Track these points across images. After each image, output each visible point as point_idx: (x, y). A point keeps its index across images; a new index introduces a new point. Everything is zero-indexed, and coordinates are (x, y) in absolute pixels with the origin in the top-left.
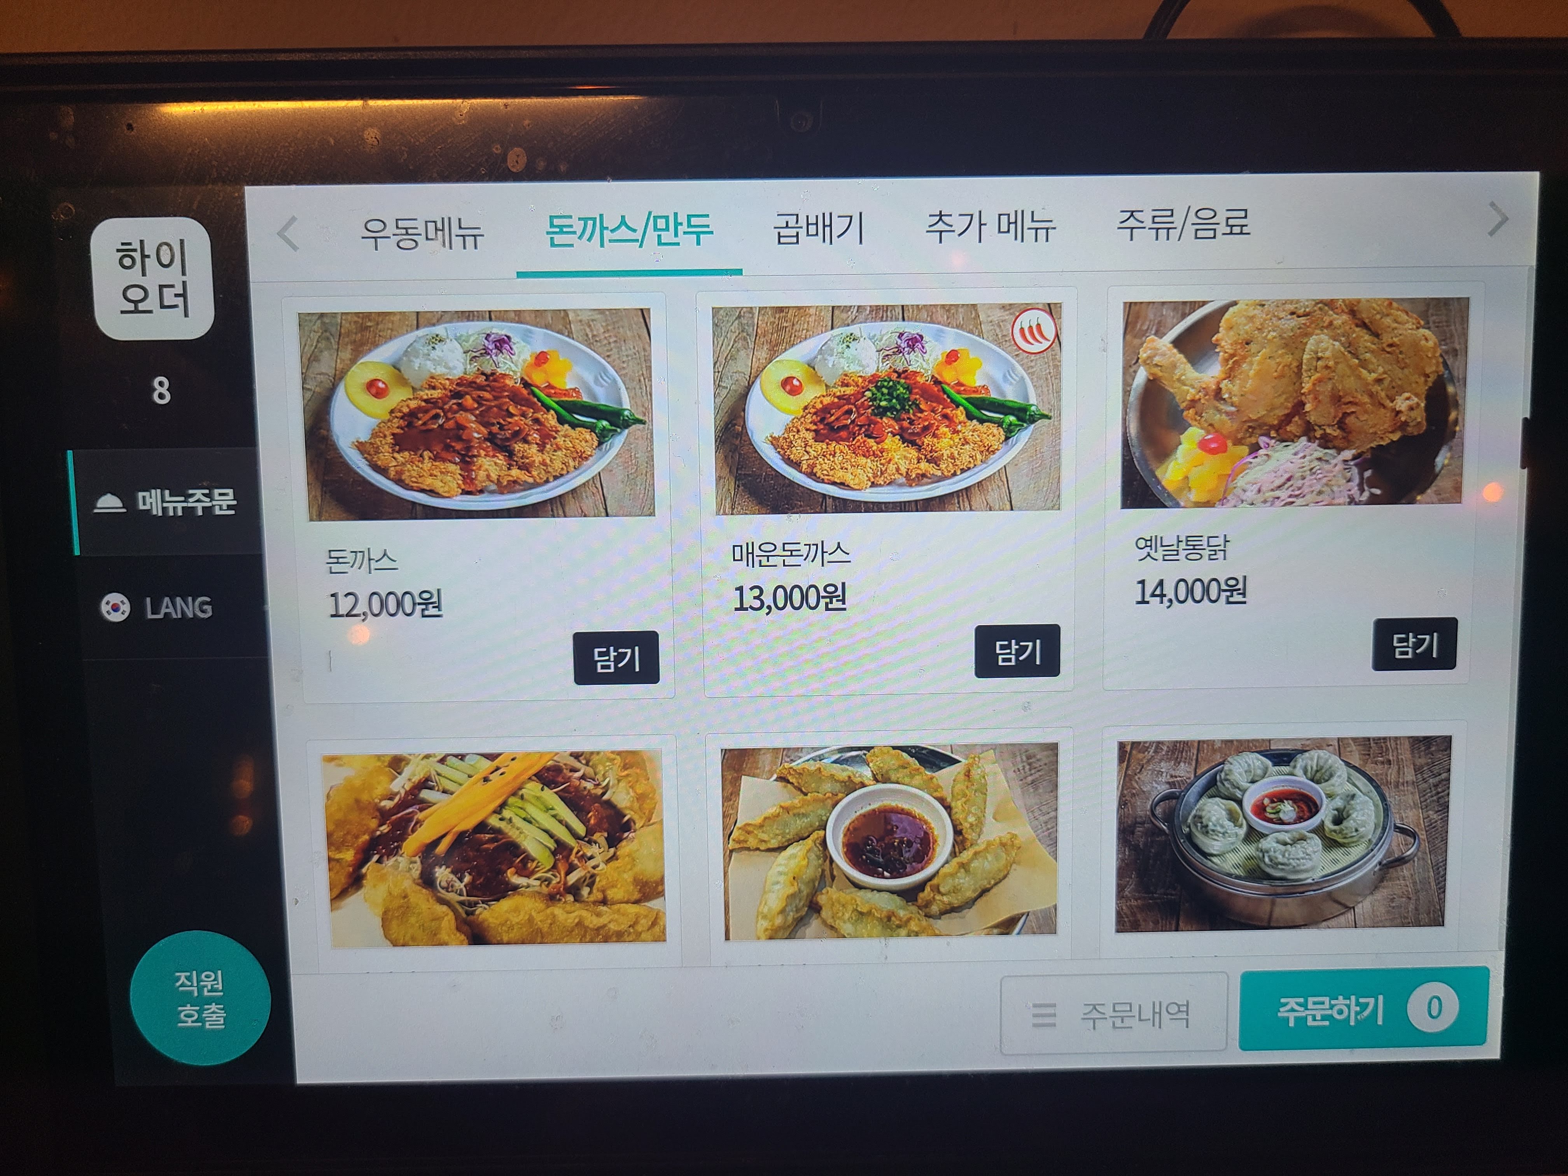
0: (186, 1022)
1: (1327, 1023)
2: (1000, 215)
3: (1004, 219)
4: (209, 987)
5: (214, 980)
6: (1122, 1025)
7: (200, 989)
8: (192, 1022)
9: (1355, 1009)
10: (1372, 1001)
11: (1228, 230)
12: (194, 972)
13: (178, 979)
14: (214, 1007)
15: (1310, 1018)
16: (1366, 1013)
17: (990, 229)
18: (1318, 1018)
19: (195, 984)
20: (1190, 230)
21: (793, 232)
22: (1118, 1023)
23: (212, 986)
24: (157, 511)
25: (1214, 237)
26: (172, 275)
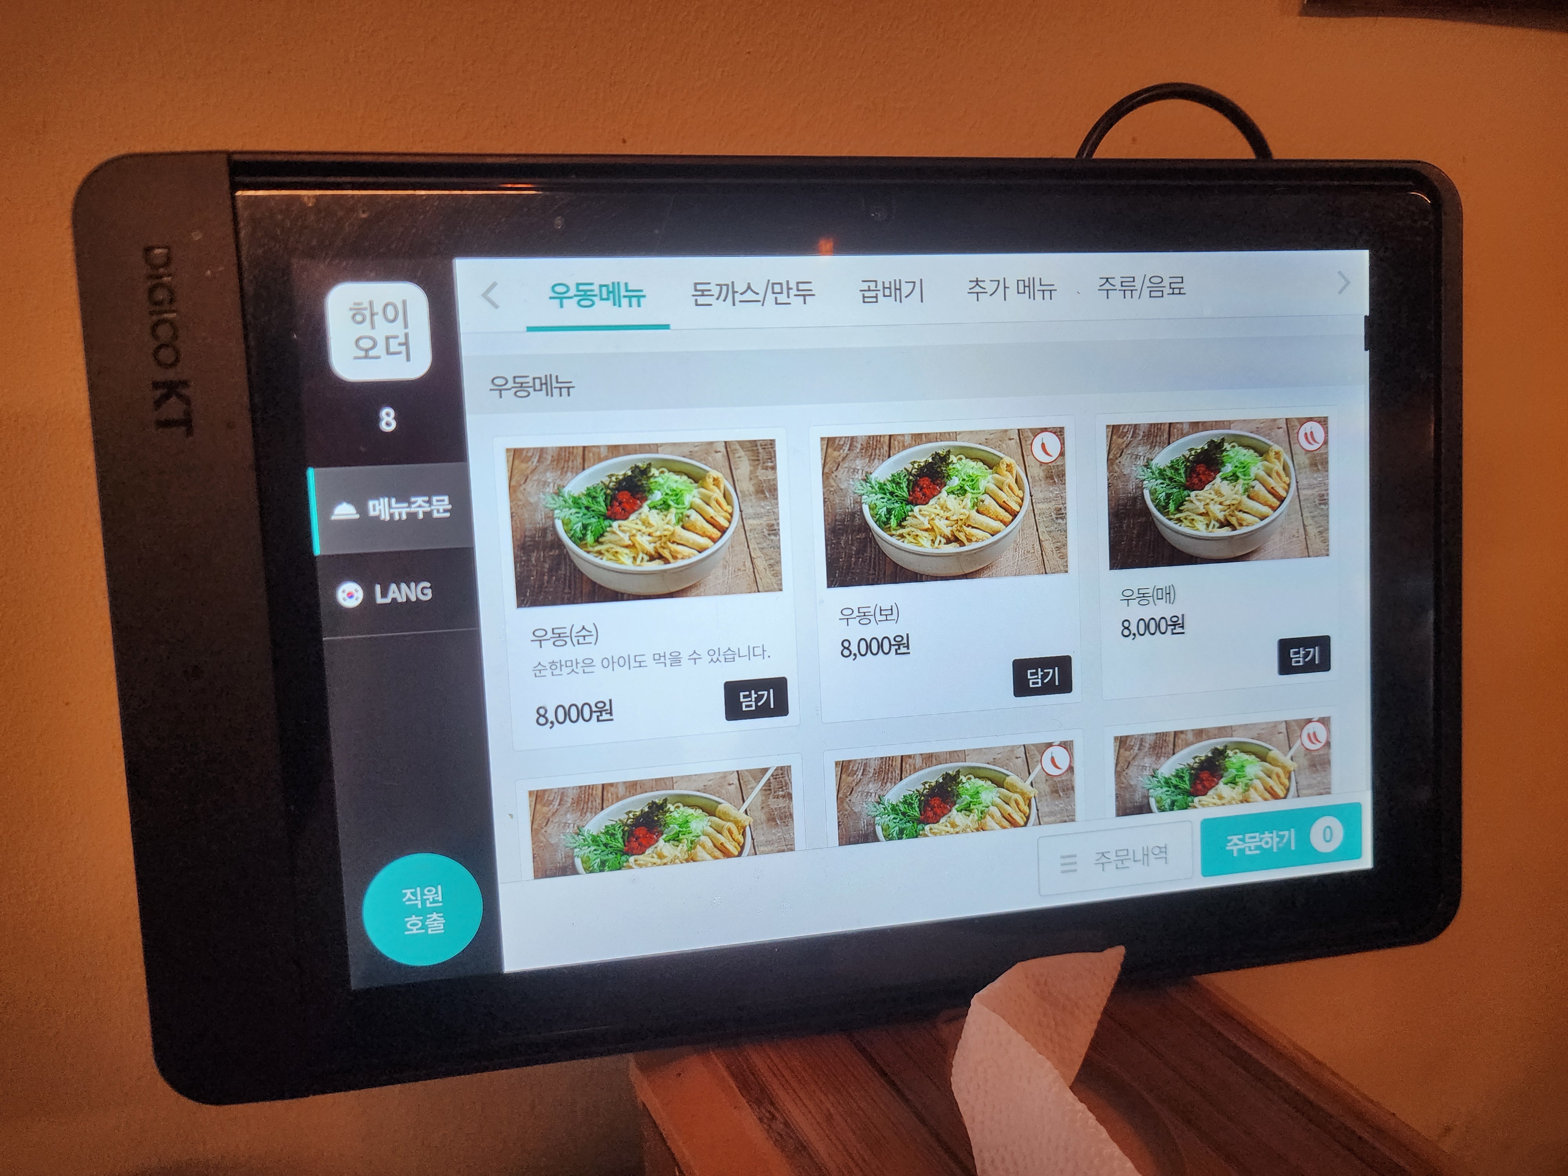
0: (412, 930)
1: (1258, 852)
2: (1018, 281)
3: (1021, 283)
4: (431, 900)
5: (435, 893)
6: (1122, 866)
7: (424, 902)
8: (417, 929)
9: (1276, 839)
10: (1286, 833)
11: (1171, 291)
12: (418, 889)
13: (405, 894)
14: (435, 916)
15: (1247, 849)
16: (1285, 841)
17: (1012, 292)
18: (1252, 848)
19: (419, 898)
20: (1146, 292)
21: (873, 294)
22: (1120, 865)
23: (433, 898)
24: (386, 517)
25: (1162, 296)
26: (397, 329)
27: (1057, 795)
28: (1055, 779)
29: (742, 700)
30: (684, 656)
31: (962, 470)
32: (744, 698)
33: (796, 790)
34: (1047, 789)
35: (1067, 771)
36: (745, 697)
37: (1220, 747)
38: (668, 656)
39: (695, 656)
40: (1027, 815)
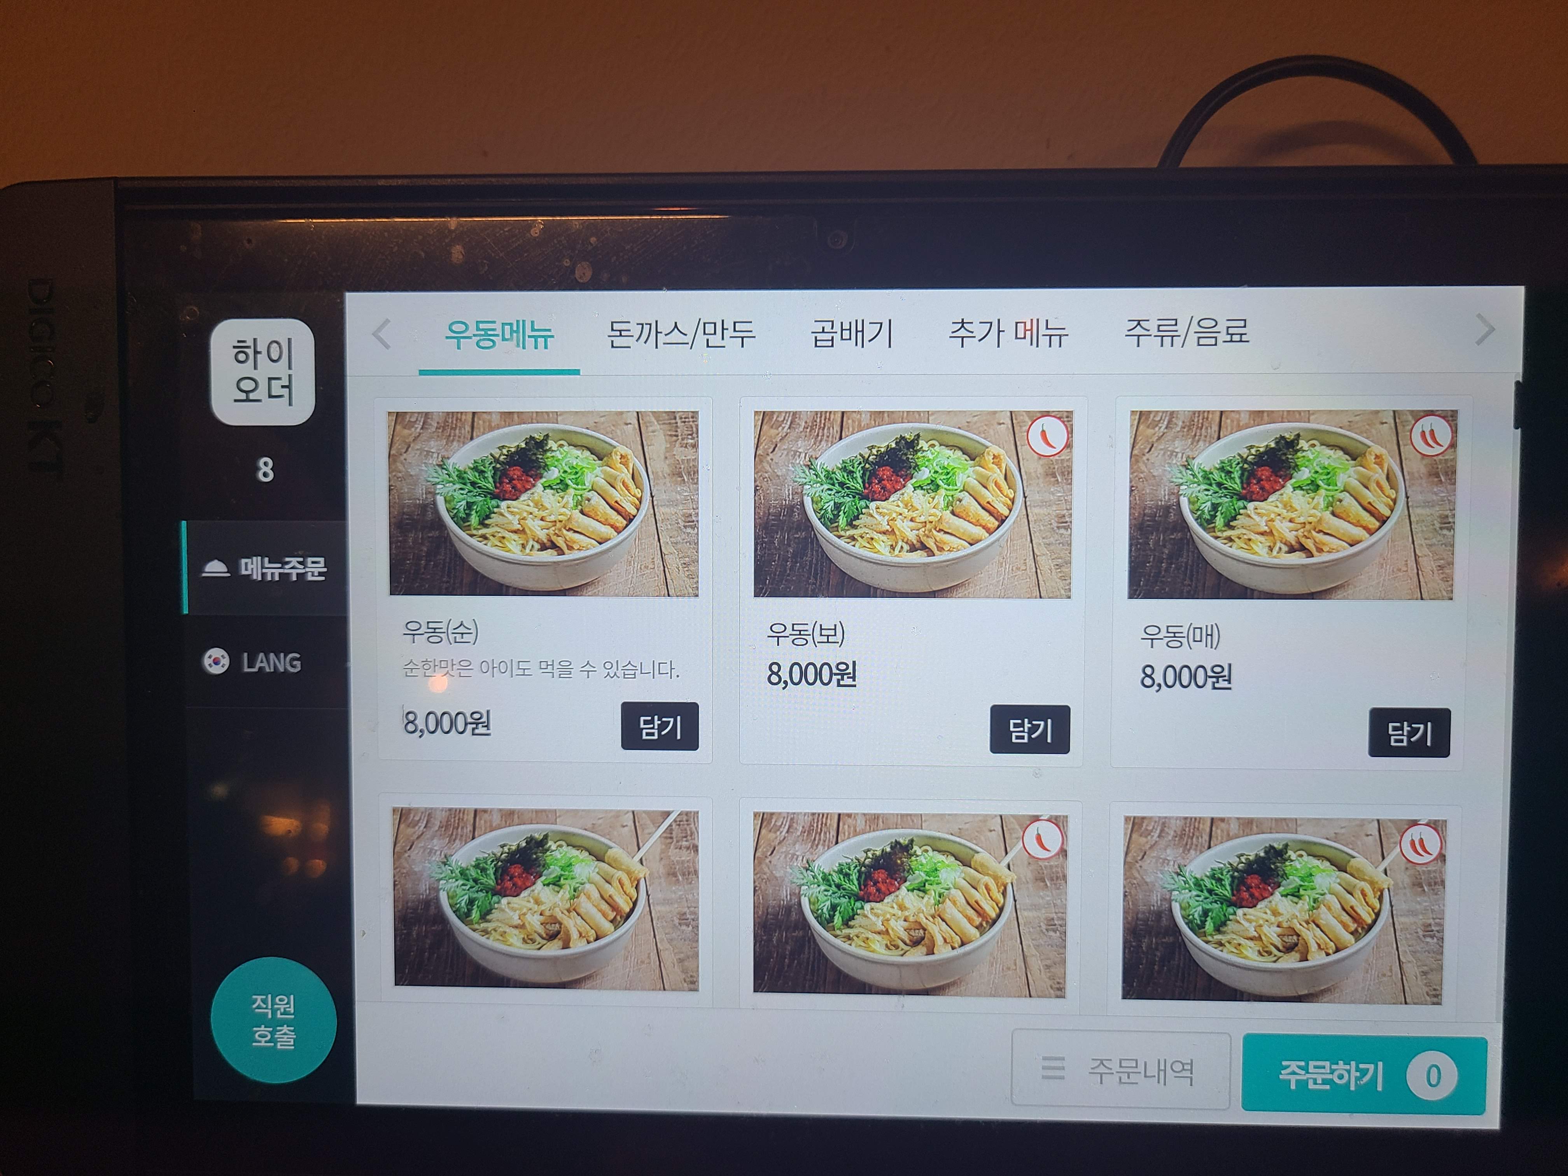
0: (260, 1042)
1: (1327, 1087)
2: (1017, 323)
3: (1021, 327)
4: (282, 1010)
5: (287, 1004)
6: (1128, 1080)
7: (274, 1012)
8: (266, 1042)
9: (1355, 1074)
10: (1371, 1067)
11: (1228, 338)
12: (270, 996)
13: (254, 1001)
14: (285, 1029)
15: (1311, 1082)
16: (1366, 1079)
17: (1008, 335)
18: (1319, 1081)
19: (270, 1007)
20: (1192, 338)
21: (829, 336)
22: (1125, 1078)
23: (285, 1009)
24: (257, 576)
25: (1215, 344)
26: (280, 369)
27: (1042, 884)
28: (1040, 863)
29: (642, 726)
30: (576, 667)
31: (934, 459)
32: (644, 724)
33: (704, 841)
34: (1030, 875)
35: (1058, 854)
36: (646, 722)
37: (1278, 846)
38: (556, 666)
39: (587, 668)
40: (1000, 905)
